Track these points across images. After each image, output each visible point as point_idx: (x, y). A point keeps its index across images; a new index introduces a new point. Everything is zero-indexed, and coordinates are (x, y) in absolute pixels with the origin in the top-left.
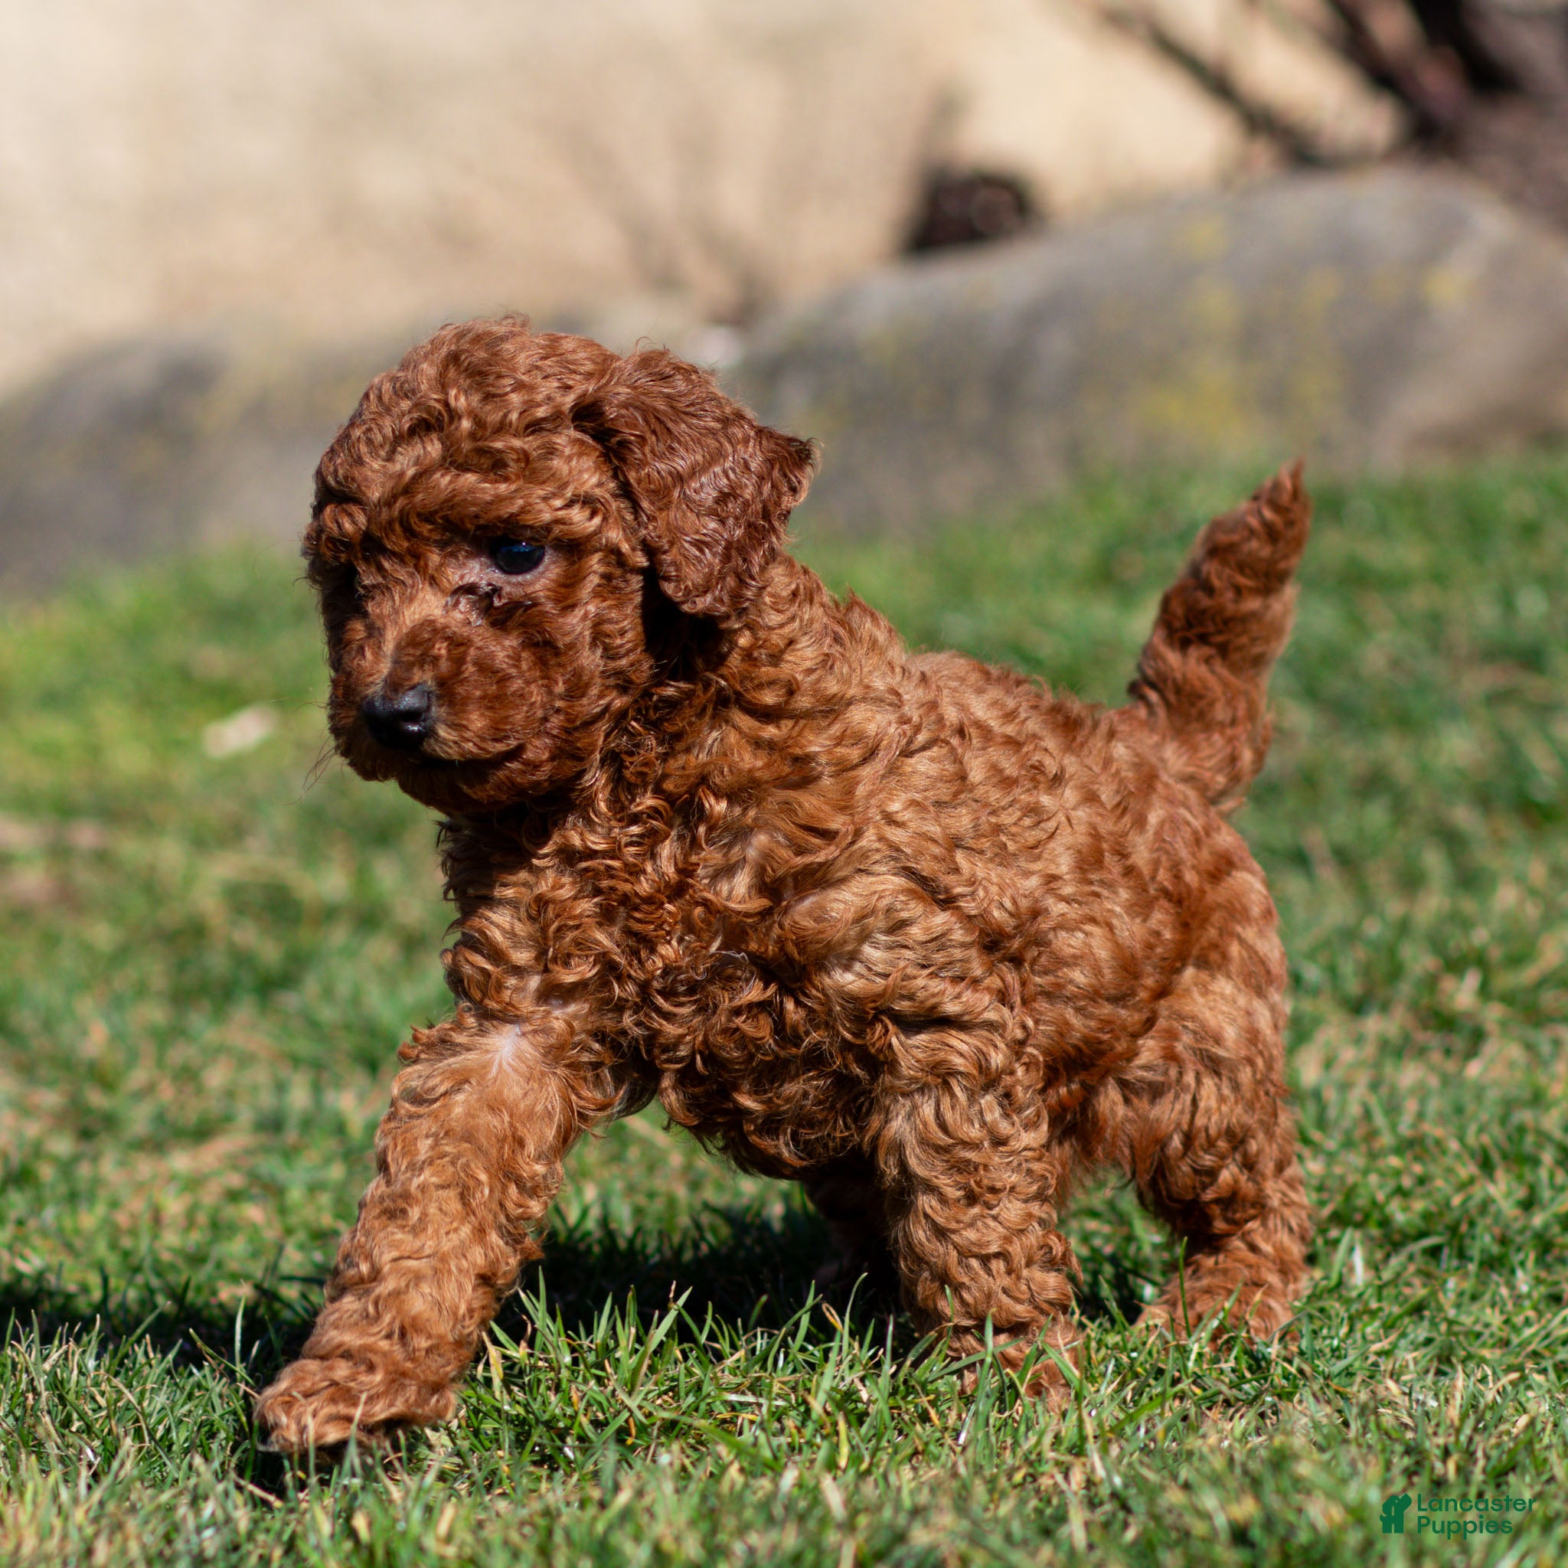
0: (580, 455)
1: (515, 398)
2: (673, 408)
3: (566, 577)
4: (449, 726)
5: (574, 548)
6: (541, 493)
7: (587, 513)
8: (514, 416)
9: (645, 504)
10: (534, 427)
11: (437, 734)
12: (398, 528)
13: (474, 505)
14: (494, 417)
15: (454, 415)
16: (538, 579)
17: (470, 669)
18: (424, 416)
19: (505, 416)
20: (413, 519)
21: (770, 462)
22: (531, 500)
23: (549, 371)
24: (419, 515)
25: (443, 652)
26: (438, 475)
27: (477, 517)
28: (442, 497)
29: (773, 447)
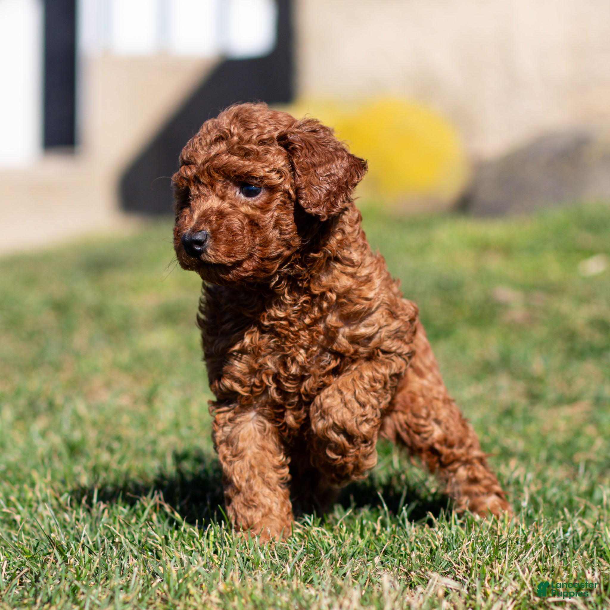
0: (279, 154)
1: (256, 131)
2: (317, 142)
3: (268, 200)
4: (212, 249)
5: (272, 189)
6: (261, 165)
7: (278, 176)
8: (254, 137)
9: (298, 171)
10: (262, 142)
11: (207, 252)
12: (206, 174)
13: (235, 167)
14: (246, 137)
15: (232, 135)
16: (257, 200)
17: (223, 229)
18: (222, 135)
19: (252, 137)
20: (212, 171)
21: (351, 166)
22: (257, 167)
23: (271, 123)
24: (214, 169)
25: (214, 219)
26: (223, 155)
27: (235, 172)
28: (224, 163)
29: (353, 160)
